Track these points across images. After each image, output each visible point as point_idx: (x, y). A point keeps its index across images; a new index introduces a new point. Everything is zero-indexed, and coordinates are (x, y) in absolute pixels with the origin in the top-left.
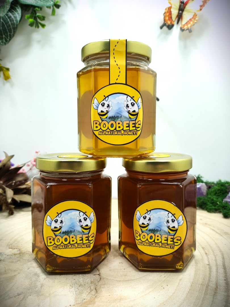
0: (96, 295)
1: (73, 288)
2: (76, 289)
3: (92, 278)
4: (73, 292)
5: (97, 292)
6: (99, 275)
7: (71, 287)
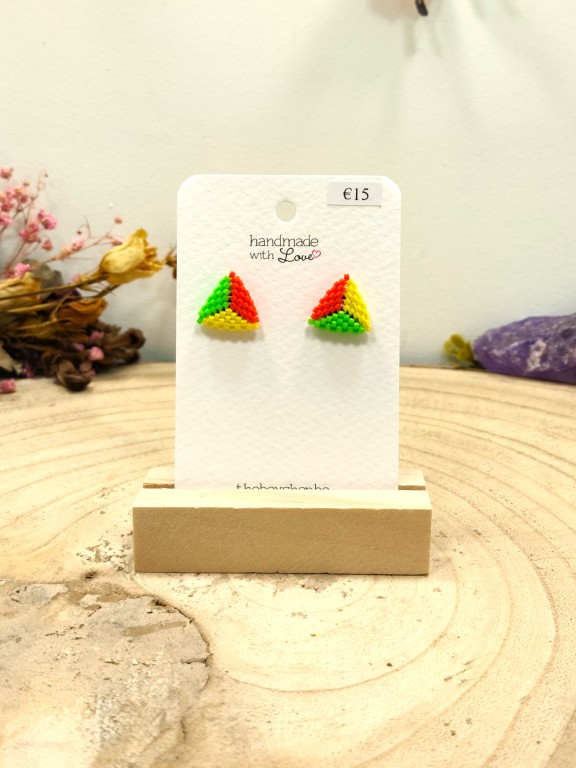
0: (181, 748)
1: (97, 716)
2: (106, 721)
3: (176, 675)
4: (92, 733)
5: (185, 738)
6: (205, 661)
7: (88, 712)
